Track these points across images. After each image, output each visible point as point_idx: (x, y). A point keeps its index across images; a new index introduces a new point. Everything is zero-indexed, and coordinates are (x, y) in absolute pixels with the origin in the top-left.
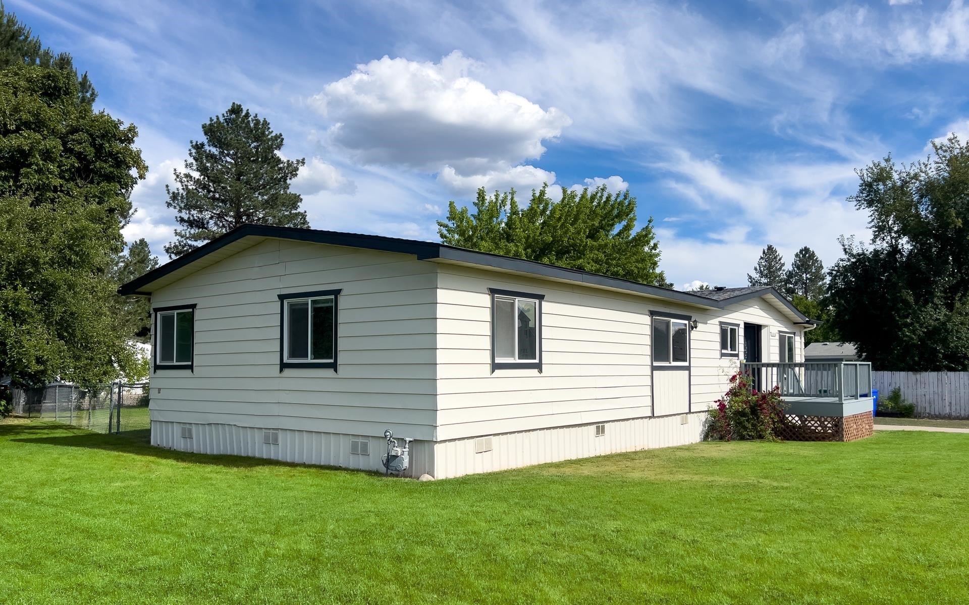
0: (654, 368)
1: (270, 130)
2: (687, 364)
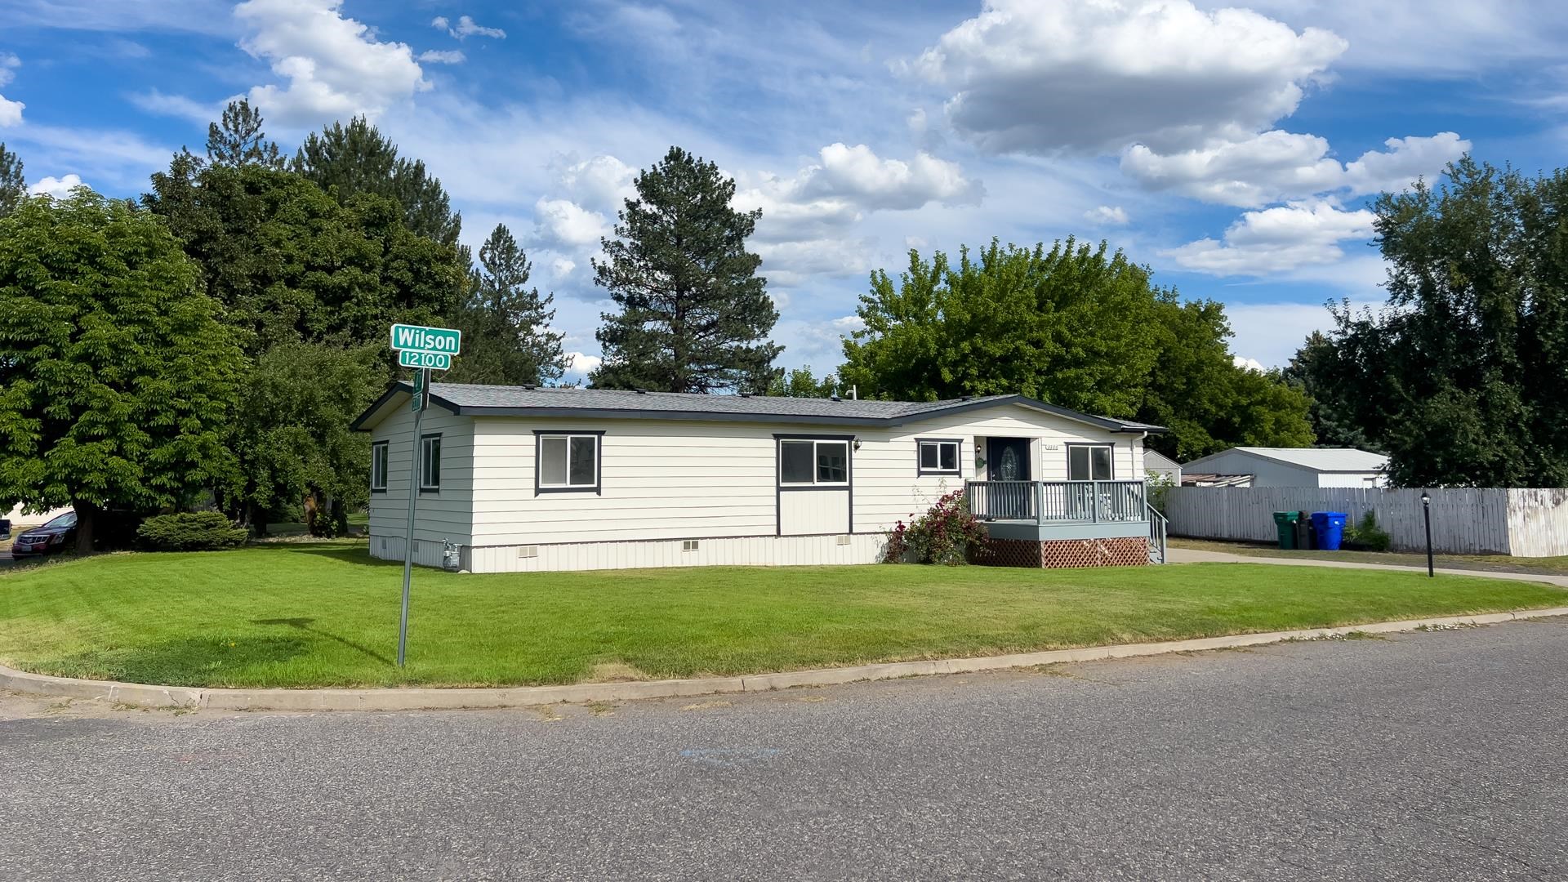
0: (779, 489)
1: (719, 176)
2: (845, 484)
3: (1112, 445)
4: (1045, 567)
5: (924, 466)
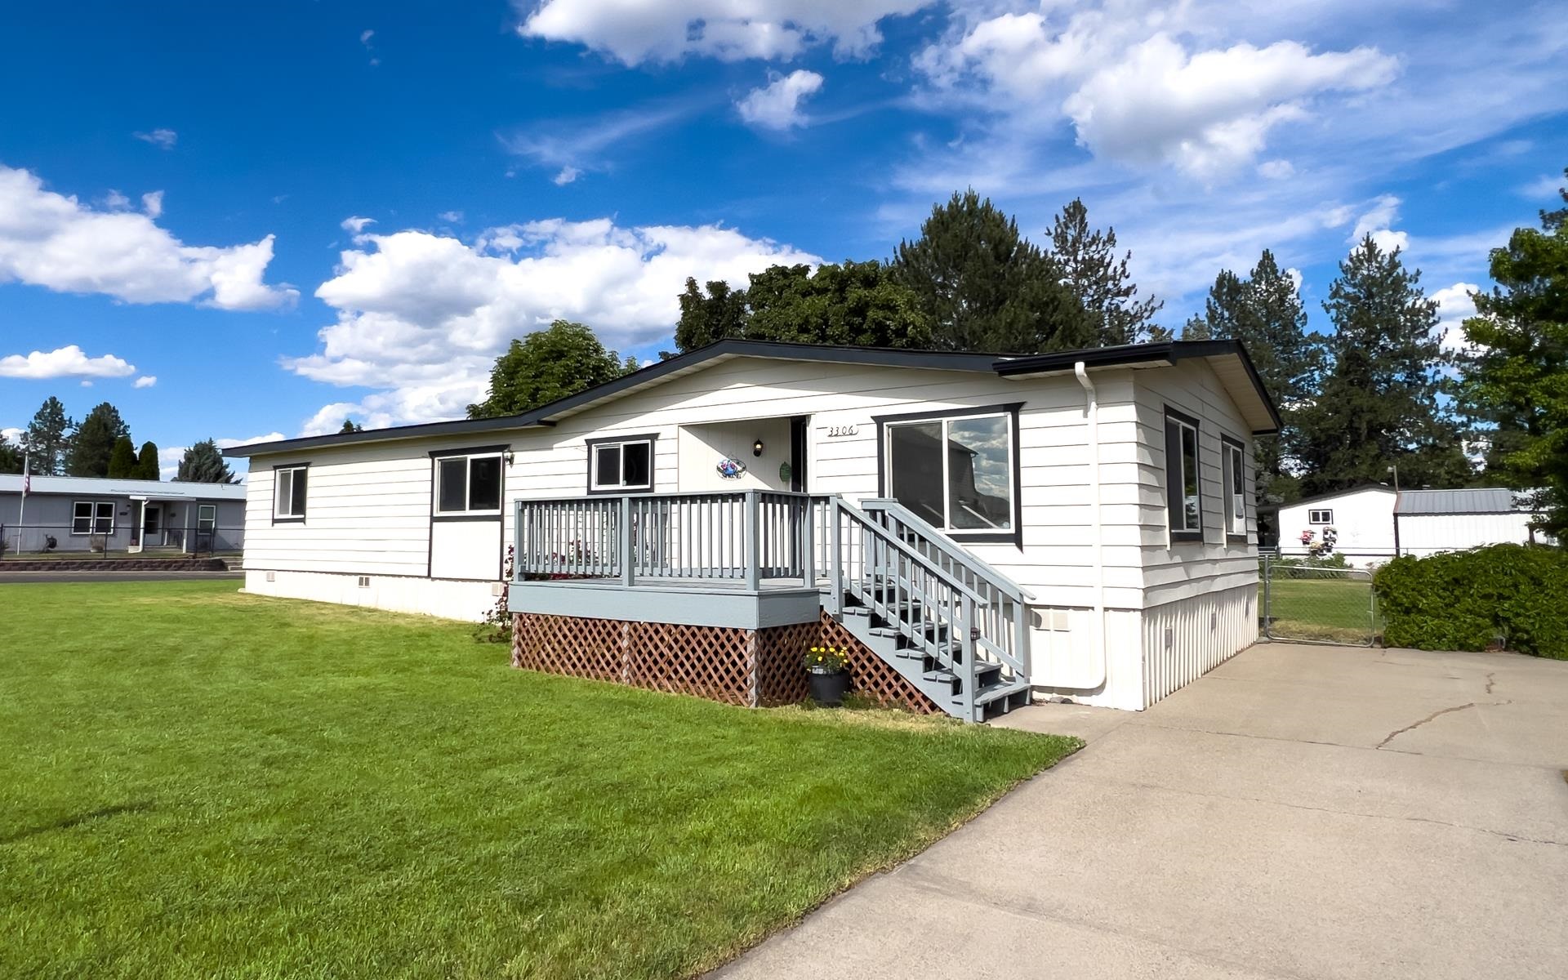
0: (434, 519)
2: (497, 512)
3: (1015, 409)
4: (516, 663)
5: (601, 482)
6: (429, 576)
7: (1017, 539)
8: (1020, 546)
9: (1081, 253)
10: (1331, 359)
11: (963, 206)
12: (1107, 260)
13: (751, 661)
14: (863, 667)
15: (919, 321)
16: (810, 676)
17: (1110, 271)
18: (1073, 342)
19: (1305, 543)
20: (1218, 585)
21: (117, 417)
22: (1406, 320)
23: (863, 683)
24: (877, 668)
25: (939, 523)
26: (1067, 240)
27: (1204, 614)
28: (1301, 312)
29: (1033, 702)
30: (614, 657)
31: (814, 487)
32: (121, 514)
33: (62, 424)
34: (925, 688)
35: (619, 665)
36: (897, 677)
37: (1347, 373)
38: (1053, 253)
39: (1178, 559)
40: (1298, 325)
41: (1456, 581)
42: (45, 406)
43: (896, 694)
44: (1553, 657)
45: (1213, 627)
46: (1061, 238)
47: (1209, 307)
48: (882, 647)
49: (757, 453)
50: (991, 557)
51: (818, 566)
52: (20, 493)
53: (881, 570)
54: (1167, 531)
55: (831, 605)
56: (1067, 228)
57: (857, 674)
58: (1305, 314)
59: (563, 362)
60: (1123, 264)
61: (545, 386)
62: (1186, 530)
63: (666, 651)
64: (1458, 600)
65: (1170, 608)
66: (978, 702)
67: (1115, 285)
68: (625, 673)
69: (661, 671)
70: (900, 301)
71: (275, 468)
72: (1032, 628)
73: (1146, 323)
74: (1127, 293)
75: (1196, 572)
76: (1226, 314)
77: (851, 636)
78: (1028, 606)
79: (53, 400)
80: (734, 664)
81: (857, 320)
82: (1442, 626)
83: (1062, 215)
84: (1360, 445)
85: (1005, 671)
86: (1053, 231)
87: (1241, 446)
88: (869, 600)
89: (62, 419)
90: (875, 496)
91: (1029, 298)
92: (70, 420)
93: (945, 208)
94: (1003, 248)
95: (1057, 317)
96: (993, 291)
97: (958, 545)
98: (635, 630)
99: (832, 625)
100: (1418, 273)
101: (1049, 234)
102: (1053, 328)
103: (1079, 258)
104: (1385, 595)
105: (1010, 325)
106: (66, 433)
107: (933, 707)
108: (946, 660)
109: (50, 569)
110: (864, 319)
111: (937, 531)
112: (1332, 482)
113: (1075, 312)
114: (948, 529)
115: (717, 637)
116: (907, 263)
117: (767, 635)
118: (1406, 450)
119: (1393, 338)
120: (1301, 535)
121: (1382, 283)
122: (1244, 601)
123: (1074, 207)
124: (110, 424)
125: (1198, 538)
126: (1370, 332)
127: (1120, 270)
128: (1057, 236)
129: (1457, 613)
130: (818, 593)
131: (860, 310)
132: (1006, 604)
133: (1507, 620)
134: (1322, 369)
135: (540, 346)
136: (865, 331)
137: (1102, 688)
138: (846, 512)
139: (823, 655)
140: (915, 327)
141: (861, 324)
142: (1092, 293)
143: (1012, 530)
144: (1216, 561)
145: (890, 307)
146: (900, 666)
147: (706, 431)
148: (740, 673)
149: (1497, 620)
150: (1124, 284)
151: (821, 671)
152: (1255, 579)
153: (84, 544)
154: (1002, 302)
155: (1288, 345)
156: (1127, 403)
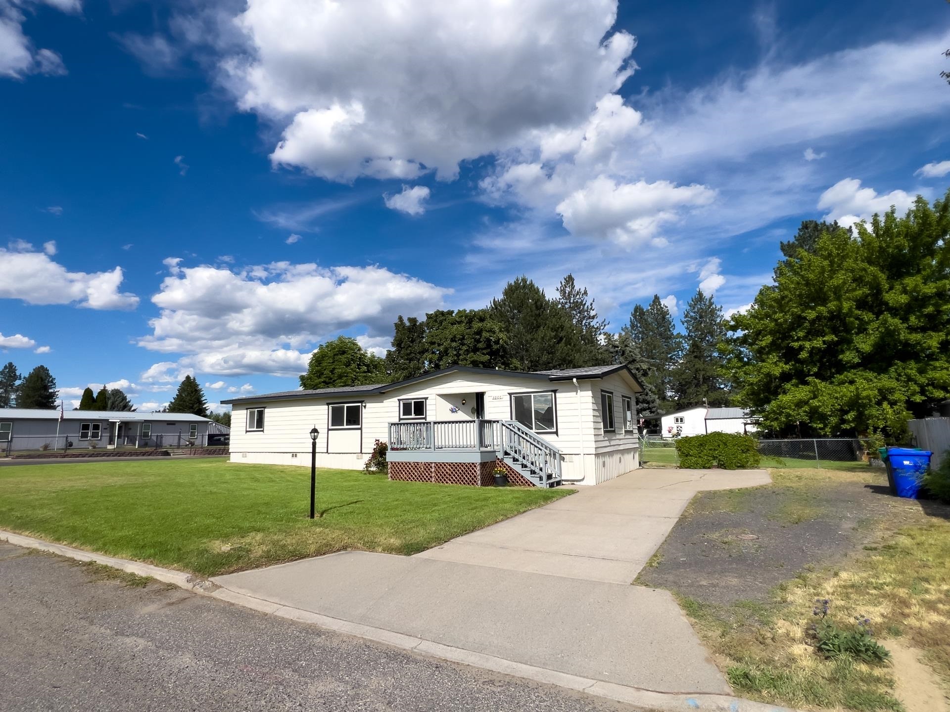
0: (329, 430)
2: (359, 427)
3: (555, 391)
4: (390, 479)
5: (404, 415)
6: (327, 452)
7: (556, 433)
8: (557, 435)
9: (572, 299)
10: (686, 345)
11: (520, 283)
12: (584, 303)
13: (479, 473)
14: (511, 474)
15: (505, 338)
16: (494, 478)
17: (586, 307)
18: (570, 345)
19: (669, 432)
20: (621, 448)
21: (48, 374)
22: (717, 328)
23: (511, 479)
24: (515, 475)
25: (531, 428)
26: (566, 293)
27: (616, 457)
28: (672, 324)
29: (563, 485)
30: (429, 474)
31: (488, 416)
32: (105, 429)
33: (15, 377)
34: (532, 480)
35: (431, 477)
36: (522, 477)
37: (693, 352)
38: (560, 299)
39: (606, 439)
40: (671, 329)
41: (701, 445)
42: (6, 367)
43: (522, 482)
44: (730, 469)
45: (620, 462)
46: (563, 292)
47: (631, 321)
48: (517, 468)
49: (463, 404)
50: (549, 439)
51: (495, 443)
52: (58, 419)
53: (512, 444)
54: (602, 430)
55: (500, 455)
56: (566, 287)
57: (509, 477)
58: (674, 325)
59: (345, 356)
60: (591, 304)
61: (338, 367)
62: (609, 429)
63: (448, 471)
64: (702, 451)
65: (604, 454)
66: (548, 482)
67: (588, 314)
68: (433, 479)
69: (447, 478)
70: (497, 329)
71: (247, 409)
72: (562, 461)
73: (602, 331)
74: (593, 317)
75: (613, 443)
76: (639, 325)
77: (507, 465)
78: (560, 454)
79: (11, 364)
80: (473, 474)
81: (478, 337)
82: (698, 460)
83: (563, 281)
84: (700, 386)
85: (554, 476)
86: (559, 289)
87: (630, 398)
88: (513, 453)
89: (15, 375)
90: (510, 419)
91: (551, 326)
92: (20, 376)
93: (513, 284)
94: (539, 303)
95: (562, 334)
96: (535, 322)
97: (538, 435)
98: (437, 465)
99: (500, 462)
100: (721, 307)
101: (558, 290)
102: (561, 339)
103: (572, 301)
104: (680, 450)
105: (543, 338)
106: (18, 383)
107: (534, 485)
108: (537, 471)
109: (89, 457)
110: (481, 336)
111: (531, 431)
112: (688, 403)
113: (570, 331)
114: (534, 430)
115: (466, 466)
116: (496, 308)
117: (483, 465)
118: (720, 388)
119: (712, 336)
120: (668, 429)
121: (706, 311)
122: (632, 453)
123: (569, 278)
124: (44, 377)
125: (614, 431)
126: (702, 334)
127: (590, 307)
128: (561, 291)
129: (702, 456)
130: (495, 452)
131: (479, 332)
132: (554, 454)
133: (717, 457)
134: (682, 351)
135: (334, 348)
136: (481, 342)
137: (584, 479)
138: (504, 426)
139: (500, 471)
140: (503, 340)
141: (480, 339)
142: (577, 318)
143: (555, 430)
144: (620, 439)
145: (491, 331)
146: (522, 473)
147: (446, 397)
148: (475, 477)
149: (714, 458)
150: (592, 313)
151: (499, 476)
152: (637, 446)
153: (86, 445)
154: (539, 327)
155: (667, 339)
156: (589, 390)
